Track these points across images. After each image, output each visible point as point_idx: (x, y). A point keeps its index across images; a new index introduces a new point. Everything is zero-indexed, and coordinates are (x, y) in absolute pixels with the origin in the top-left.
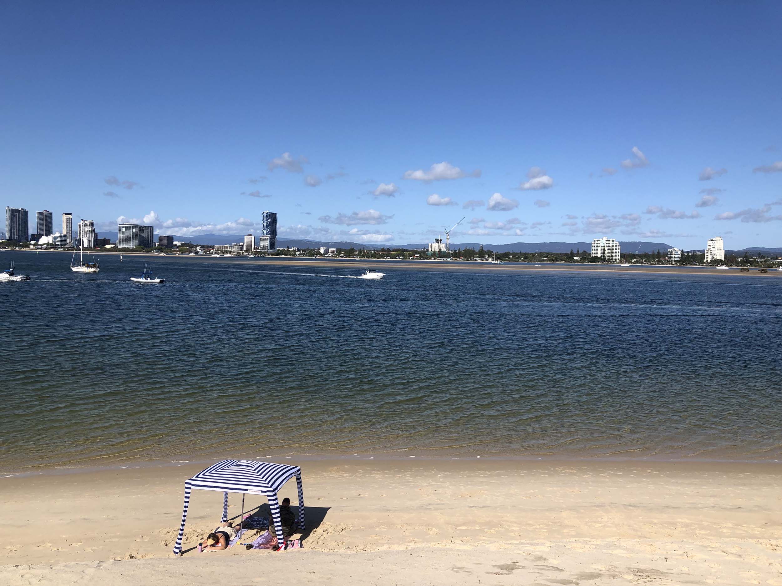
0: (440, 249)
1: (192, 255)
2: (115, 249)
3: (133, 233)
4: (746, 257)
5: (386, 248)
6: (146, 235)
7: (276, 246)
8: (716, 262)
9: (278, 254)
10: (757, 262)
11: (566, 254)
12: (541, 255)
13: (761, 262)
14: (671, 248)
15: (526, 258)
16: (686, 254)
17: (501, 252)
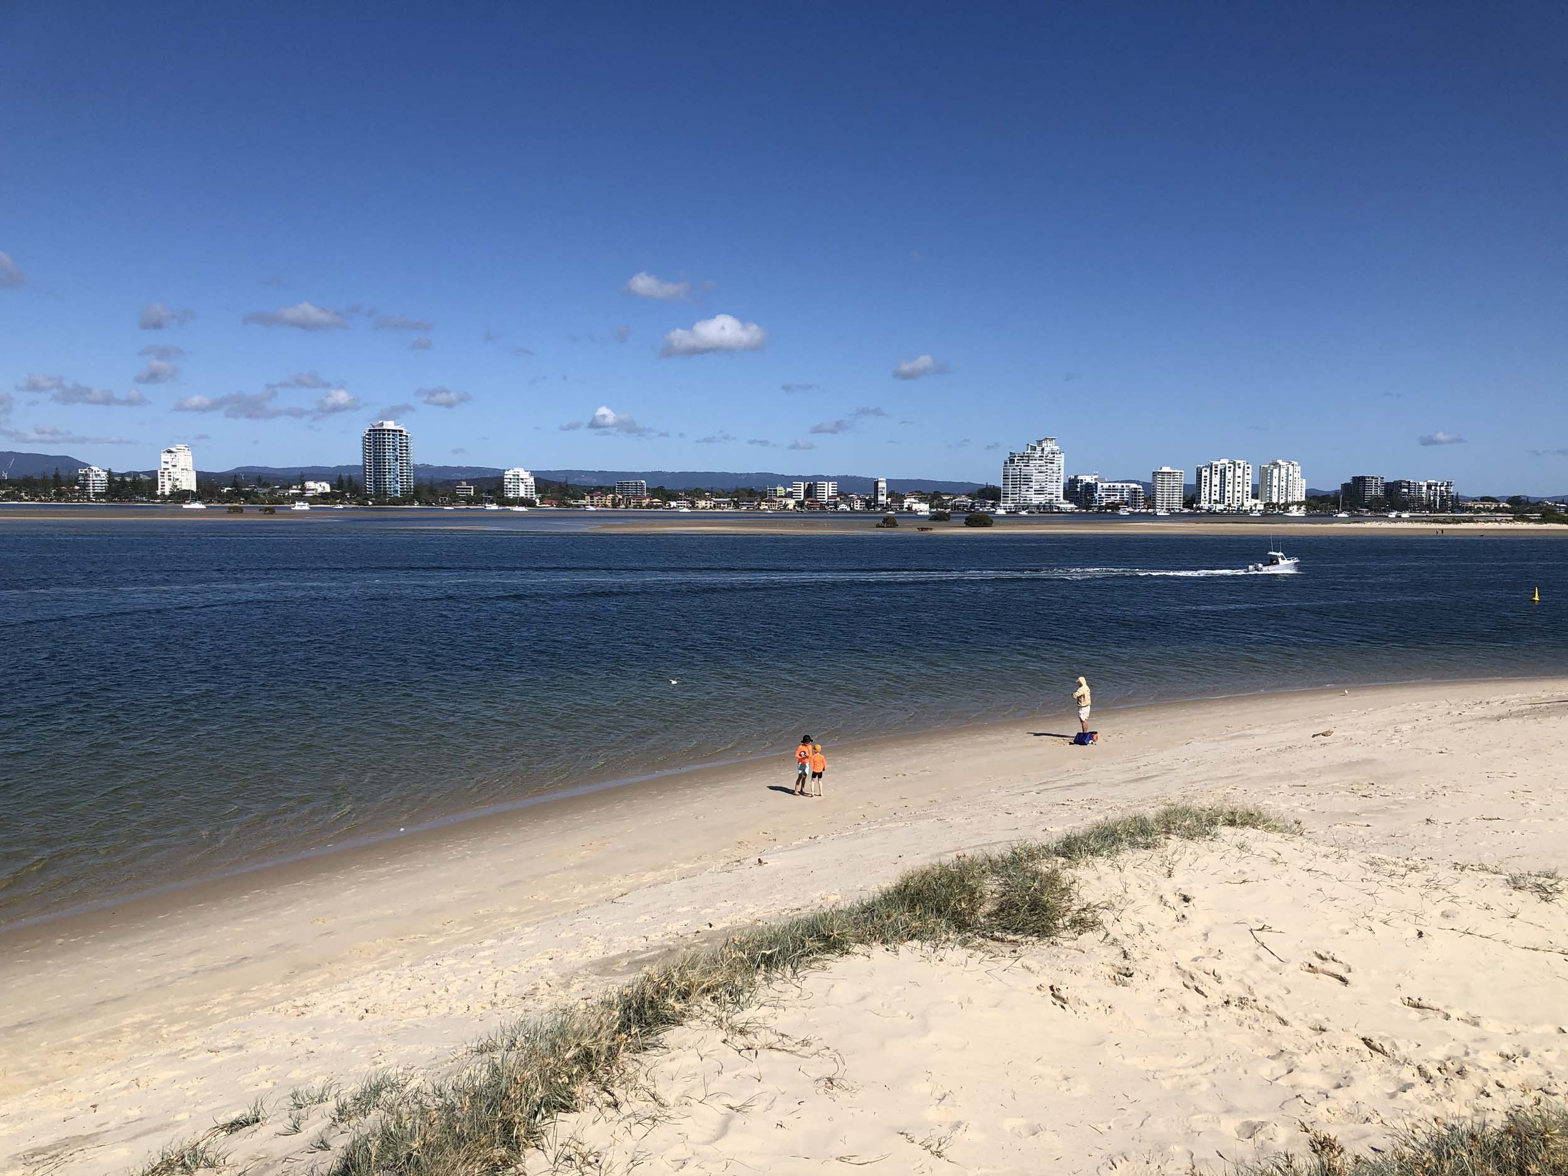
4: (235, 485)
8: (181, 496)
10: (256, 495)
13: (264, 494)
14: (86, 466)
16: (118, 479)
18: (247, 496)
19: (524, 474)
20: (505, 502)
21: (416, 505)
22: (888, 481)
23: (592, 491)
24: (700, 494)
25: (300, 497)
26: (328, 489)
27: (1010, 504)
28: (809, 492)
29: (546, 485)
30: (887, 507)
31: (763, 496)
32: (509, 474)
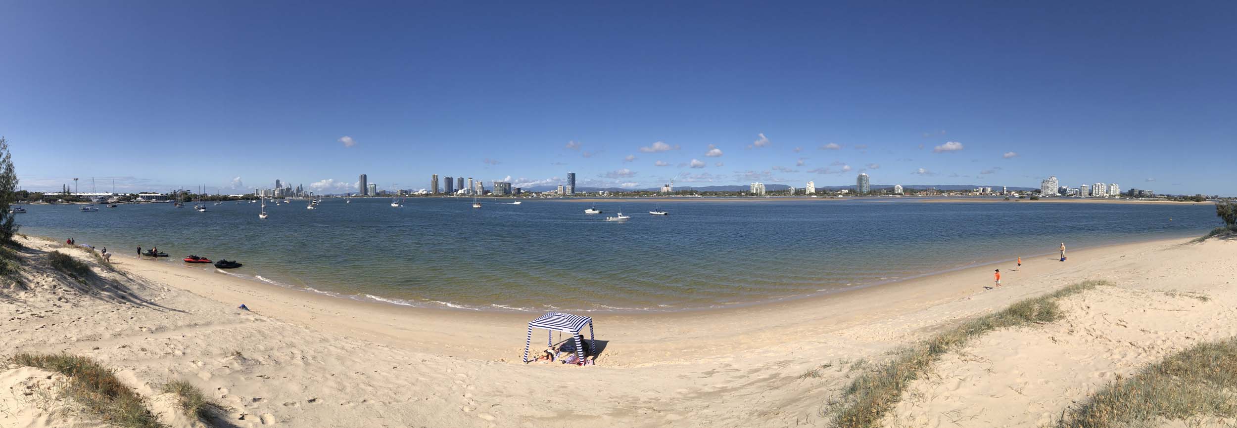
0: (668, 190)
1: (530, 197)
2: (492, 195)
3: (501, 187)
4: (824, 191)
5: (636, 190)
6: (507, 187)
7: (575, 191)
8: (811, 194)
9: (576, 196)
10: (829, 194)
11: (738, 192)
12: (724, 193)
13: (832, 193)
14: (790, 187)
15: (716, 194)
16: (797, 190)
17: (703, 191)
18: (827, 194)
19: (900, 187)
20: (894, 194)
21: (870, 196)
22: (1007, 188)
23: (920, 191)
24: (951, 191)
25: (840, 194)
26: (848, 192)
27: (1043, 194)
28: (983, 191)
29: (906, 189)
30: (1007, 195)
31: (970, 192)
32: (896, 187)
